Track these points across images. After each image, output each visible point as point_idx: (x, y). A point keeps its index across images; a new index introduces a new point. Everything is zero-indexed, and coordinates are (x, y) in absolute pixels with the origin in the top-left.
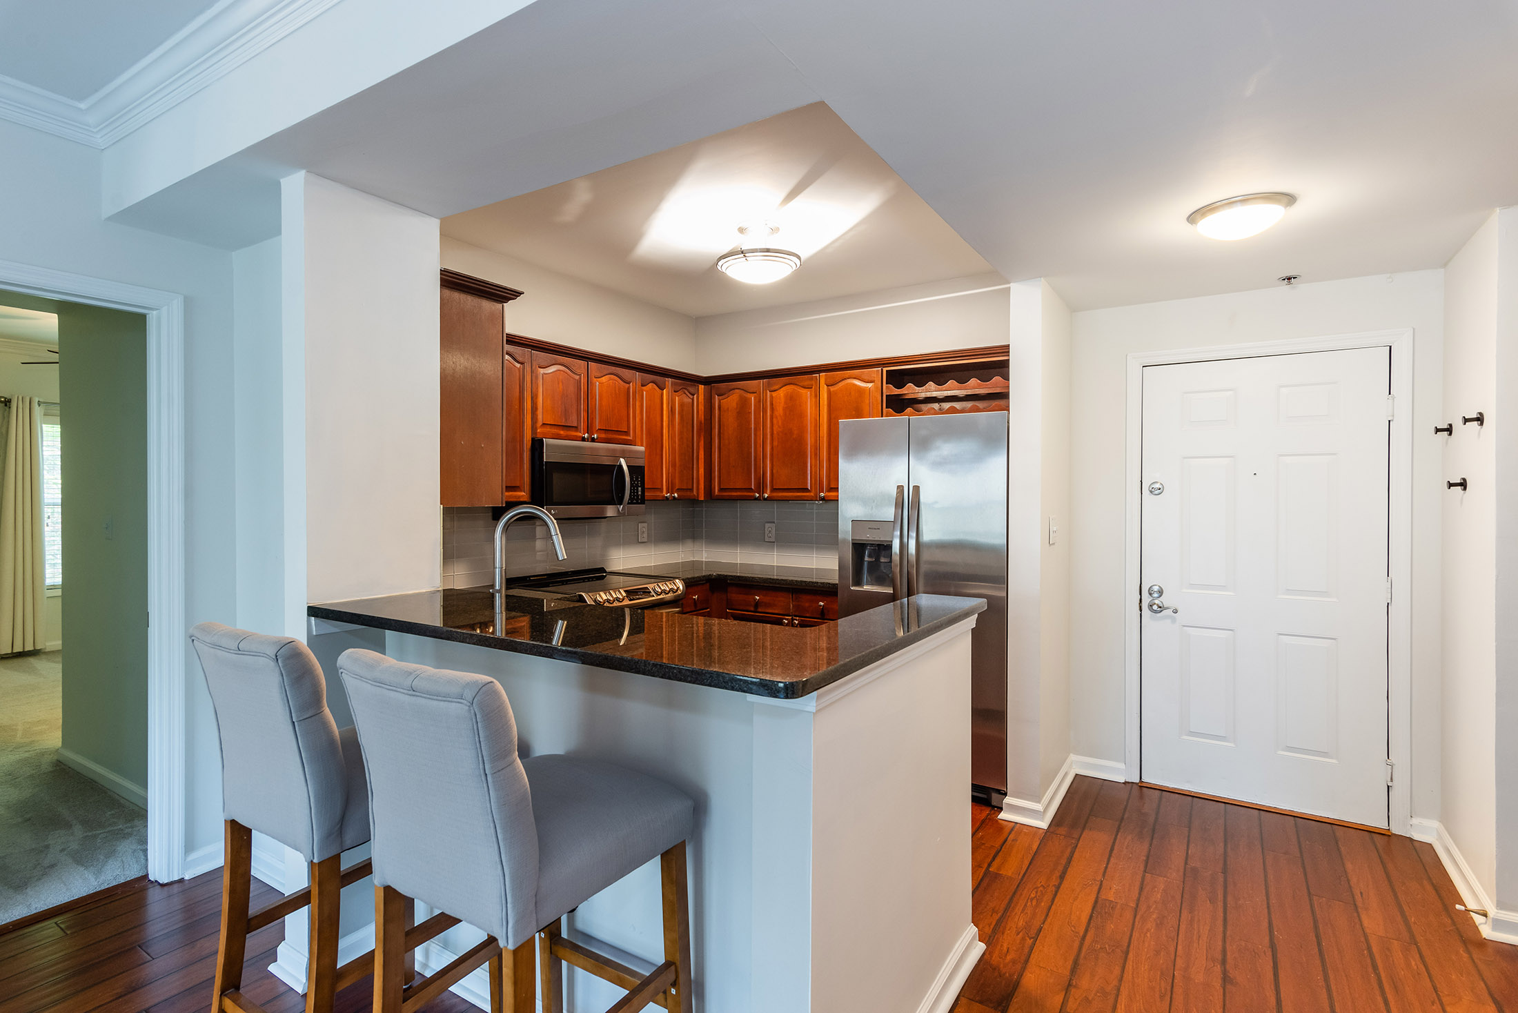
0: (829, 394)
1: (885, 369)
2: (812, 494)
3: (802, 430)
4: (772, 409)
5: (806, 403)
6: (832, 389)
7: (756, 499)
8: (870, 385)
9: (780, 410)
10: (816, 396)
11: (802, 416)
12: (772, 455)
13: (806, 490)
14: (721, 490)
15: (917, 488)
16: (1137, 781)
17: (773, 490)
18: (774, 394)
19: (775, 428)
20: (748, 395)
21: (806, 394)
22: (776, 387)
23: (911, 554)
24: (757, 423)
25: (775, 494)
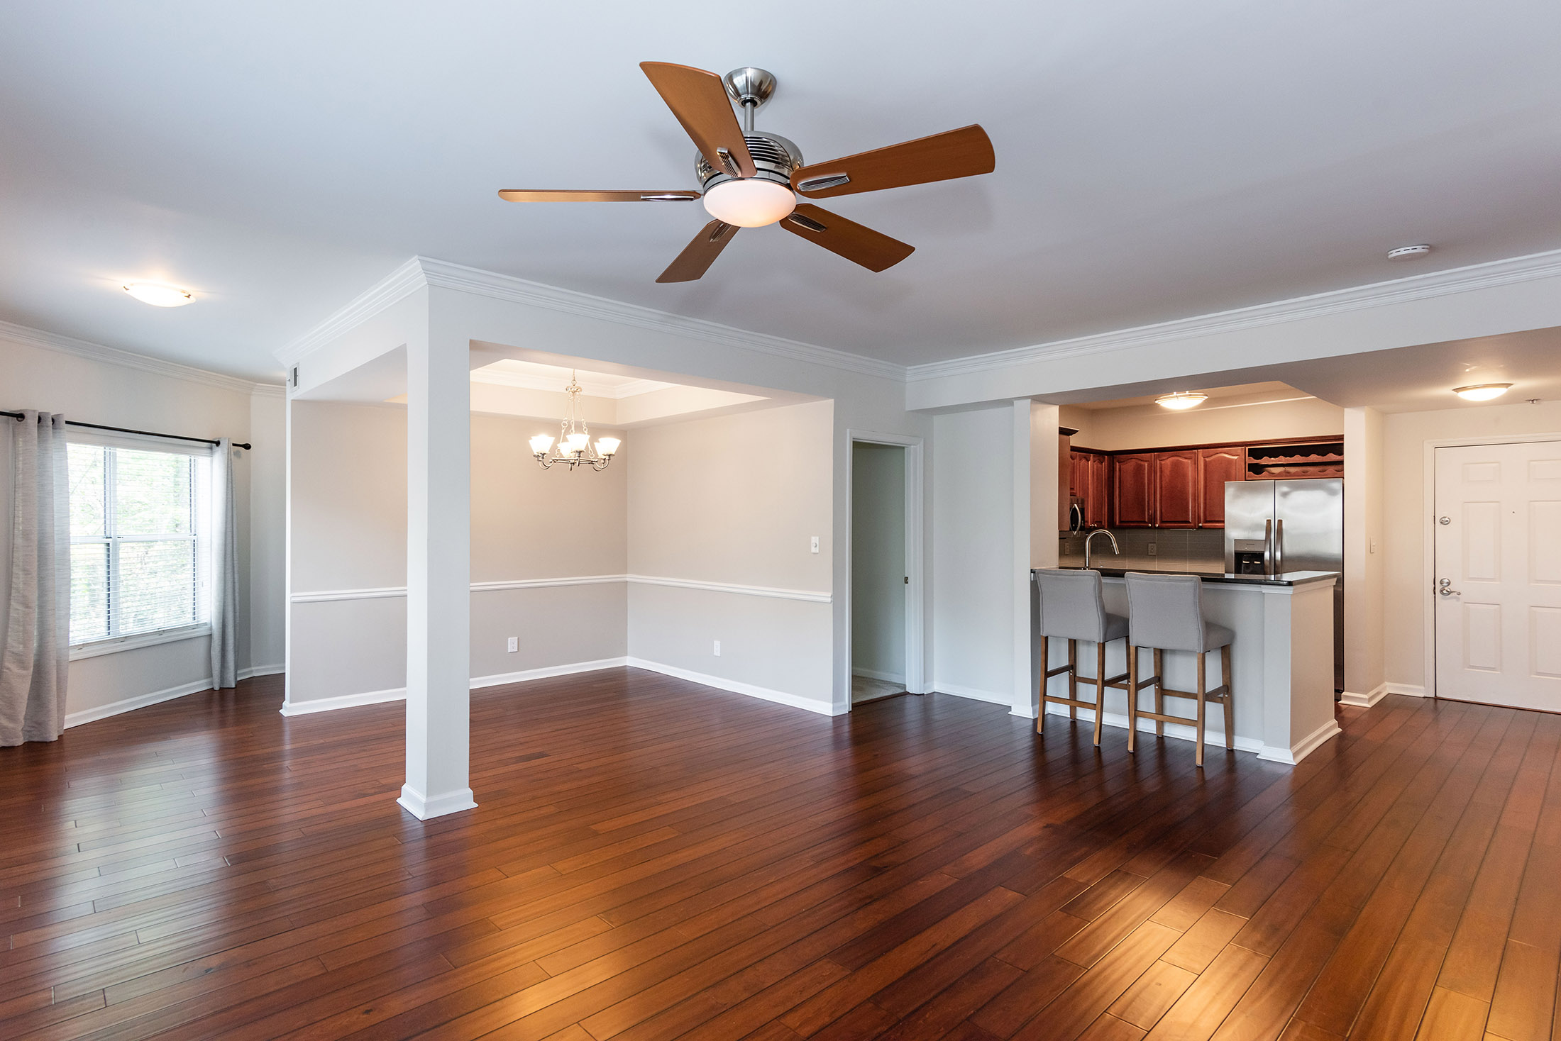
0: (1205, 462)
1: (1247, 448)
2: (1192, 525)
3: (1185, 486)
4: (1161, 472)
5: (1188, 467)
6: (1207, 459)
7: (1149, 528)
8: (1236, 457)
9: (1167, 472)
10: (1195, 464)
11: (1184, 476)
12: (1161, 500)
13: (1189, 523)
14: (1120, 522)
15: (1280, 522)
16: (1433, 696)
17: (1162, 522)
18: (1163, 462)
19: (1163, 483)
20: (1142, 463)
21: (1188, 462)
22: (1164, 458)
23: (1278, 561)
24: (1149, 480)
25: (1164, 525)
